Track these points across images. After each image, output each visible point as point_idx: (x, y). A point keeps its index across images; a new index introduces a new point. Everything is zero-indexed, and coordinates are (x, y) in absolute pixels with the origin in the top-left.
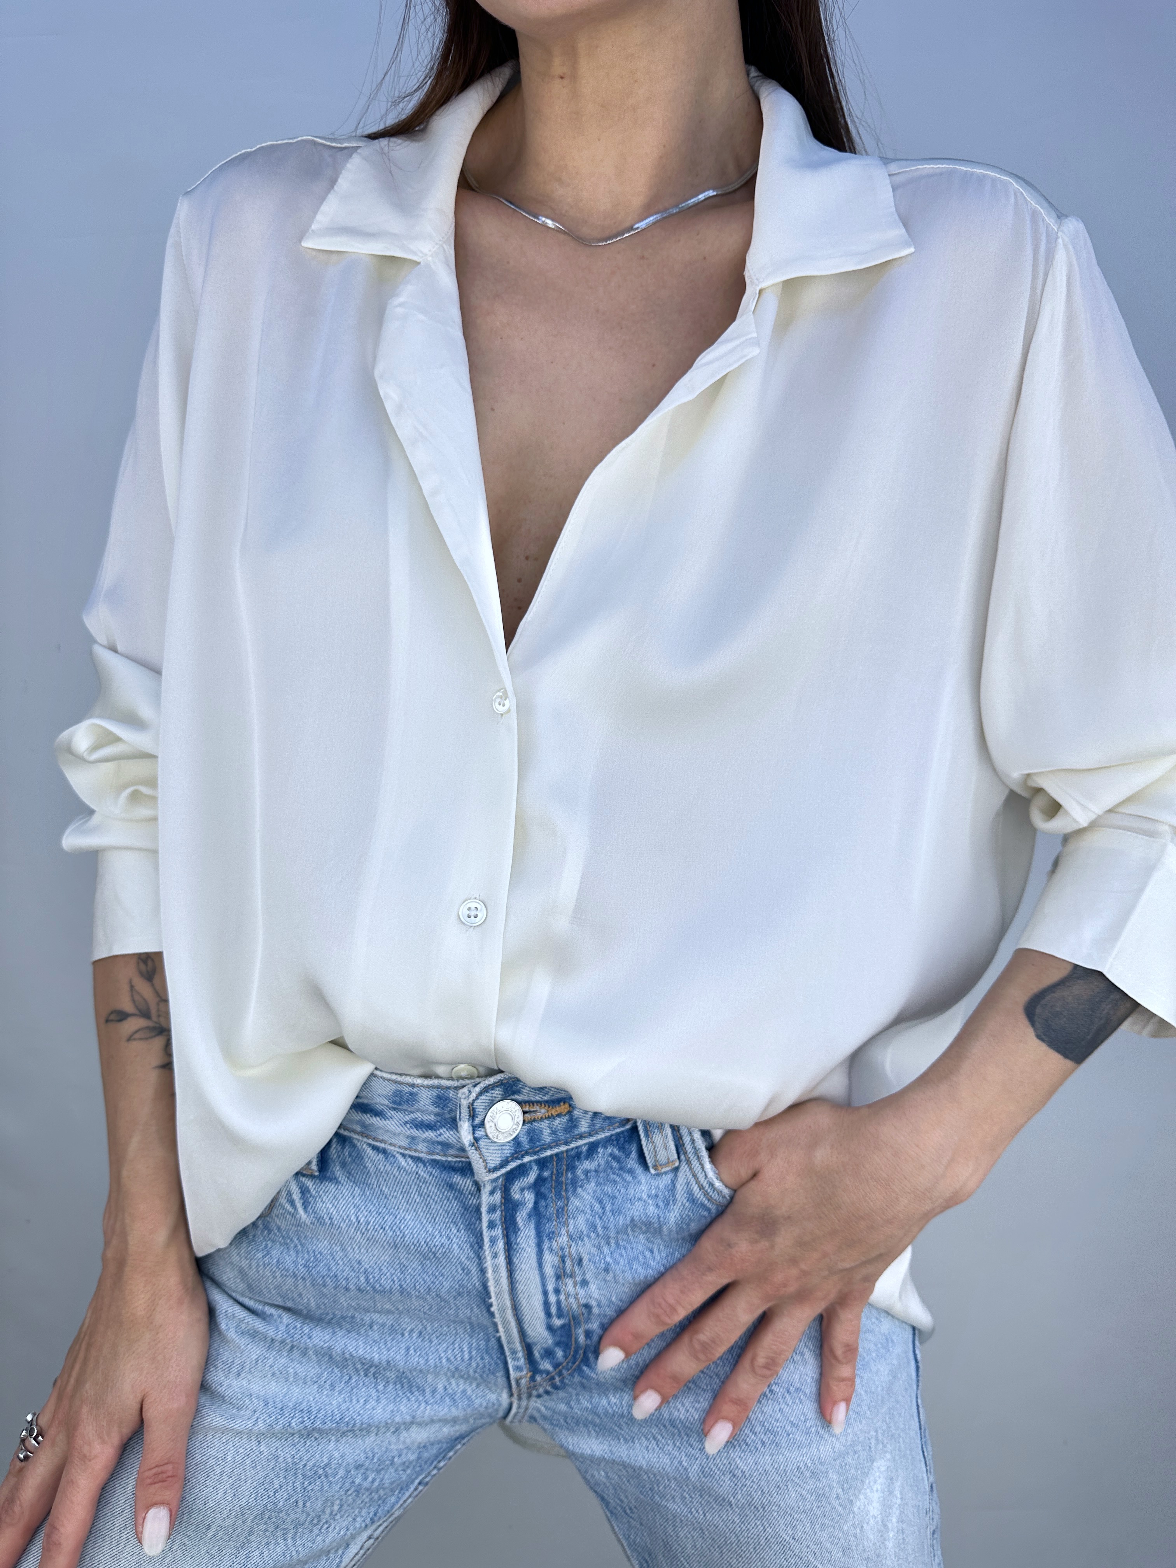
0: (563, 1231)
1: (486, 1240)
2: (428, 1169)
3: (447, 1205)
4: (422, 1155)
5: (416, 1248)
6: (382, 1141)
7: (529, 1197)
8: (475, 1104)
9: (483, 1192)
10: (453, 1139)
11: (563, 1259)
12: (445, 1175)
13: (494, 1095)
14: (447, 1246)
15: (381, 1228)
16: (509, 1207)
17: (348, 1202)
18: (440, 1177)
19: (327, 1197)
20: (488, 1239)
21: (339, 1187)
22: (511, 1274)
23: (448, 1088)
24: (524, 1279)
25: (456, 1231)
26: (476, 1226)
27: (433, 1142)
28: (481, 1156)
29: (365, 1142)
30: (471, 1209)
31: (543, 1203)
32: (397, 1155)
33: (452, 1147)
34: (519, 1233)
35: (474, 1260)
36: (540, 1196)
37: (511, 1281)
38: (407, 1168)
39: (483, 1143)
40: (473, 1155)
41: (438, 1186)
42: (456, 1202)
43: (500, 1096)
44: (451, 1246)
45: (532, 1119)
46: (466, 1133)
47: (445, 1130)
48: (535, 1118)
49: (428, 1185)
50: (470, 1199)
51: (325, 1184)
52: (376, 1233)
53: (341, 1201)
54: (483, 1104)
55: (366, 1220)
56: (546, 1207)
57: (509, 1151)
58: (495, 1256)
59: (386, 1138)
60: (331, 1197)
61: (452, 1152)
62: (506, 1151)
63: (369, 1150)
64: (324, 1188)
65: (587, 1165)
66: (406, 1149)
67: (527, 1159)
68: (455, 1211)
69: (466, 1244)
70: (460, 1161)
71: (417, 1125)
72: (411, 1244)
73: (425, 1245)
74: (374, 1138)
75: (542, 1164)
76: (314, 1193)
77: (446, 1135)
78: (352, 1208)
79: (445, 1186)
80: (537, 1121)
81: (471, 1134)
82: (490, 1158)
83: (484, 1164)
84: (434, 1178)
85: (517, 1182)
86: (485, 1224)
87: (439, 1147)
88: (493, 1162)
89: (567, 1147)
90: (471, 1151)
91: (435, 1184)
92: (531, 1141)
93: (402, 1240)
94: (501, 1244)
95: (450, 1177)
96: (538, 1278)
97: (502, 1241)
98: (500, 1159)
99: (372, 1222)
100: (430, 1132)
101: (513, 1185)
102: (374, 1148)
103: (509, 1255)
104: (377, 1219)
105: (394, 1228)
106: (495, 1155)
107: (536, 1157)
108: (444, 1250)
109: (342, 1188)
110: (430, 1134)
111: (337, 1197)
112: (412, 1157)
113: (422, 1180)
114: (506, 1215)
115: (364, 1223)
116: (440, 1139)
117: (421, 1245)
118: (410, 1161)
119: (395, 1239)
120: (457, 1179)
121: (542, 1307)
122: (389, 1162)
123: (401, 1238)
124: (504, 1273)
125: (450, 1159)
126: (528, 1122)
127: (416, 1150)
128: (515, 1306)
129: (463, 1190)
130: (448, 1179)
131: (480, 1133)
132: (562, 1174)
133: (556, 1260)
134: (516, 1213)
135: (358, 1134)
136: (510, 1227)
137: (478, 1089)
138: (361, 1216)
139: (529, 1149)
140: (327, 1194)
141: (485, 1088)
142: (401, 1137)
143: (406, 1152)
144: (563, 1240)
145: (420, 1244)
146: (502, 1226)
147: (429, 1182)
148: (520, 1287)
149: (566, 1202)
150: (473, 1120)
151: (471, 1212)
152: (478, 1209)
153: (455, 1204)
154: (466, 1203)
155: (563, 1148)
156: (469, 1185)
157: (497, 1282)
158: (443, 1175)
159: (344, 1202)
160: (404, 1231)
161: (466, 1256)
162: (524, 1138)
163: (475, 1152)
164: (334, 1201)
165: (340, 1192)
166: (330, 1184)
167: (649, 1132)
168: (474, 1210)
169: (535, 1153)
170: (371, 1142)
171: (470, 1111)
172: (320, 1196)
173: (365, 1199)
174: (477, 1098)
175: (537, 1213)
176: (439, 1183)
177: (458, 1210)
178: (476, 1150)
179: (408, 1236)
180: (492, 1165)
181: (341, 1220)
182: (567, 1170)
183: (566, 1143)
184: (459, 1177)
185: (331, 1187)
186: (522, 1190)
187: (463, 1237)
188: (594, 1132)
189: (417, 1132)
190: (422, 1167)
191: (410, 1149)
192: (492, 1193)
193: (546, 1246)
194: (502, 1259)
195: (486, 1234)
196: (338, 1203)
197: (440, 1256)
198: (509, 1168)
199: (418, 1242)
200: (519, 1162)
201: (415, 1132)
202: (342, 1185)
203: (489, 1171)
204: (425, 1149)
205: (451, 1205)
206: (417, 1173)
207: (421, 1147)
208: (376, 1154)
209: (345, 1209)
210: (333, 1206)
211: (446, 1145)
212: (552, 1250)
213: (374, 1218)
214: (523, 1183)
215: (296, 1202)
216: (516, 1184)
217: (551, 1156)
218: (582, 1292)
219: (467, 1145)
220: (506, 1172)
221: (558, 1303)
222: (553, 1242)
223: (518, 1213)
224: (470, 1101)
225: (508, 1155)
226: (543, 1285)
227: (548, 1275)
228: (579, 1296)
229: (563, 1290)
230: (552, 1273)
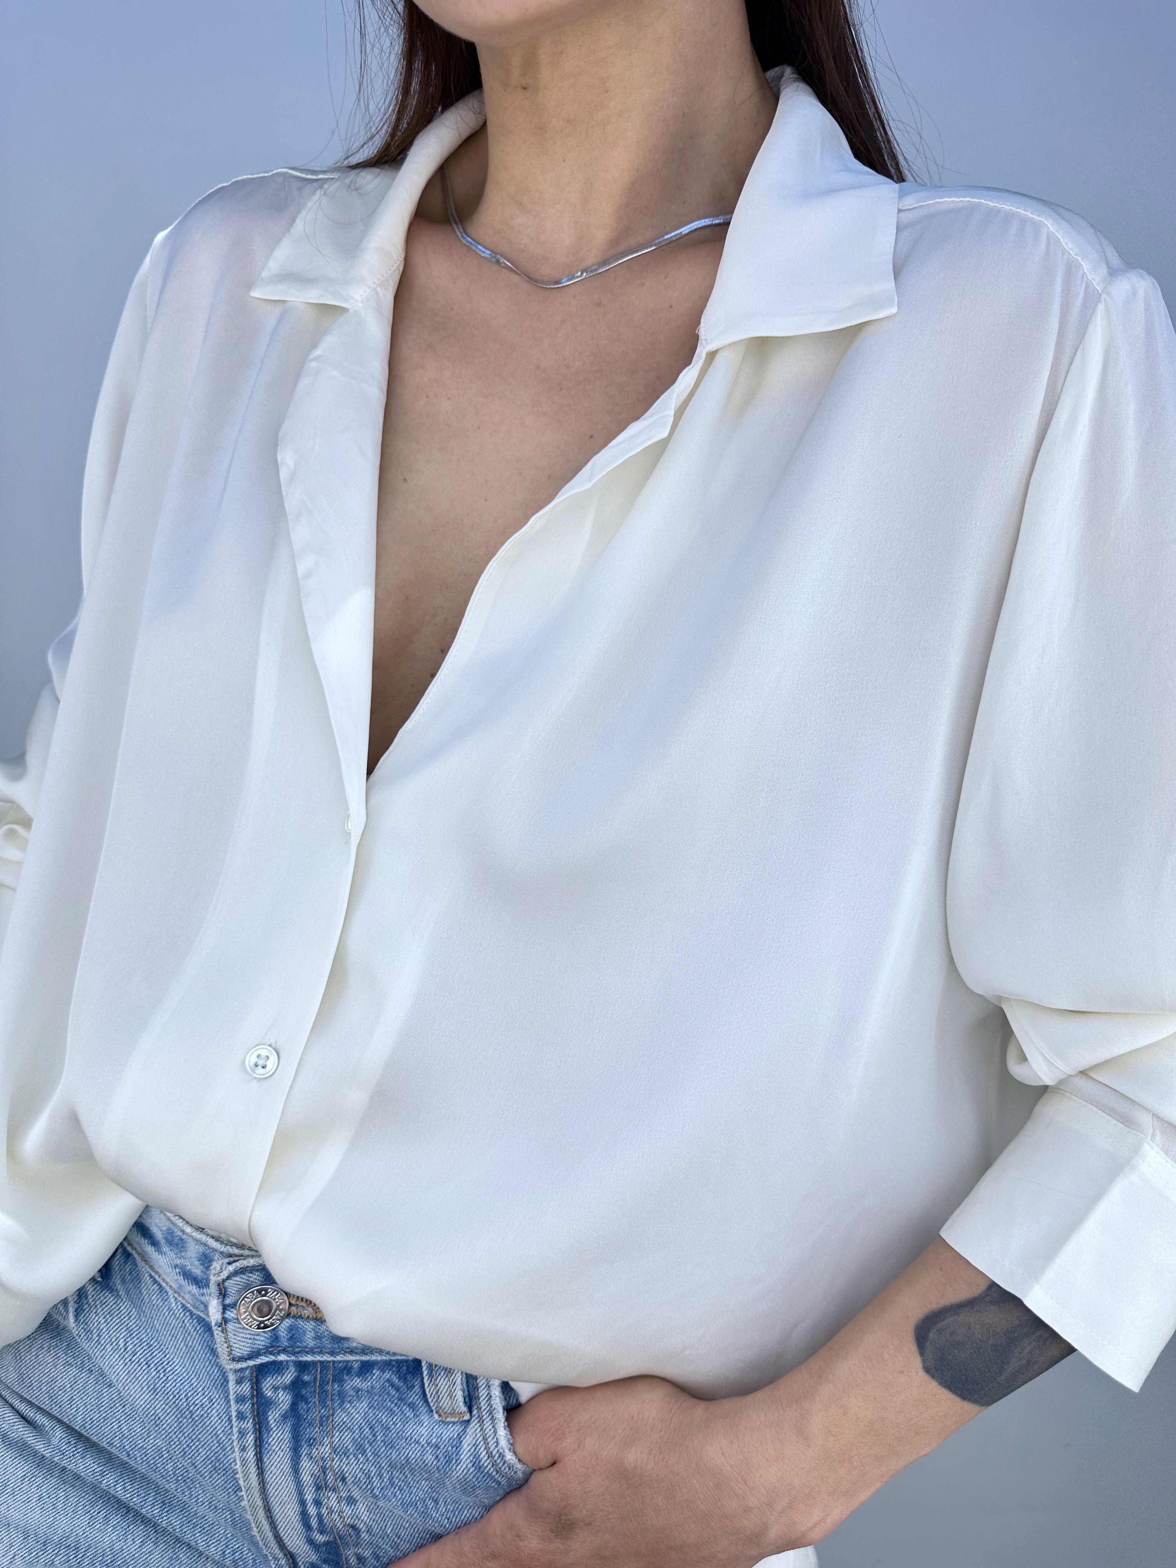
0: (327, 1441)
1: (235, 1430)
5: (174, 1399)
6: (157, 1273)
7: (285, 1397)
8: (226, 1284)
11: (324, 1470)
13: (251, 1279)
15: (146, 1364)
16: (259, 1401)
17: (122, 1322)
19: (103, 1310)
20: (237, 1430)
21: (118, 1302)
22: (262, 1473)
23: (215, 1250)
27: (197, 1300)
28: (227, 1340)
29: (143, 1266)
31: (302, 1406)
34: (272, 1431)
36: (298, 1399)
37: (262, 1480)
38: (175, 1313)
39: (231, 1327)
40: (218, 1336)
41: (200, 1345)
42: (214, 1370)
43: (259, 1282)
45: (299, 1314)
46: (214, 1311)
48: (301, 1315)
49: (192, 1338)
51: (105, 1293)
52: (140, 1368)
53: (115, 1319)
54: (235, 1286)
55: (133, 1349)
56: (308, 1411)
57: (263, 1343)
58: (244, 1449)
60: (107, 1311)
63: (147, 1277)
64: (102, 1298)
65: (357, 1382)
66: (176, 1293)
67: (282, 1357)
71: (184, 1274)
72: (170, 1393)
73: (184, 1400)
74: (152, 1268)
75: (303, 1367)
76: (91, 1300)
78: (123, 1330)
79: (206, 1349)
80: (303, 1318)
81: (220, 1313)
82: (236, 1345)
83: (228, 1350)
84: (197, 1336)
85: (269, 1378)
87: (202, 1306)
88: (240, 1351)
89: (331, 1358)
90: (217, 1332)
91: (198, 1342)
92: (291, 1338)
93: (163, 1385)
94: (251, 1438)
96: (293, 1484)
98: (249, 1349)
99: (139, 1353)
101: (265, 1380)
102: (151, 1276)
103: (259, 1452)
104: (146, 1352)
105: (159, 1369)
106: (243, 1344)
107: (293, 1358)
109: (121, 1304)
110: (196, 1290)
111: (112, 1313)
112: (181, 1302)
113: (188, 1331)
114: (256, 1410)
115: (130, 1353)
116: (203, 1299)
117: (181, 1398)
118: (178, 1307)
119: (156, 1381)
122: (163, 1301)
123: (162, 1383)
126: (294, 1317)
127: (183, 1299)
131: (230, 1314)
132: (328, 1383)
133: (316, 1470)
134: (269, 1411)
136: (261, 1424)
137: (231, 1268)
138: (130, 1343)
139: (289, 1347)
140: (104, 1306)
141: (241, 1268)
142: (173, 1279)
143: (177, 1296)
144: (325, 1450)
145: (179, 1396)
146: (252, 1421)
147: (194, 1336)
149: (331, 1412)
150: (224, 1299)
155: (327, 1358)
157: (246, 1476)
159: (117, 1321)
160: (168, 1375)
162: (284, 1333)
163: (220, 1333)
164: (108, 1316)
165: (117, 1308)
166: (110, 1295)
167: (434, 1373)
169: (294, 1354)
171: (220, 1289)
172: (96, 1307)
173: (140, 1324)
174: (228, 1278)
175: (294, 1414)
178: (223, 1332)
179: (170, 1383)
180: (237, 1353)
181: (108, 1341)
182: (334, 1380)
183: (332, 1353)
185: (110, 1299)
186: (276, 1389)
188: (369, 1351)
190: (187, 1319)
191: (180, 1295)
192: (239, 1381)
193: (304, 1451)
195: (235, 1423)
196: (111, 1320)
197: (196, 1419)
198: (258, 1361)
199: (178, 1393)
200: (272, 1358)
201: (183, 1280)
202: (122, 1300)
203: (234, 1360)
204: (191, 1302)
206: (183, 1322)
207: (188, 1298)
208: (152, 1283)
209: (117, 1329)
210: (105, 1322)
212: (310, 1457)
213: (142, 1350)
214: (276, 1382)
215: (70, 1305)
216: (268, 1380)
217: (314, 1363)
218: (348, 1511)
219: (213, 1324)
220: (255, 1365)
221: (320, 1516)
222: (312, 1450)
223: (270, 1413)
224: (220, 1279)
225: (260, 1347)
226: (300, 1493)
227: (306, 1483)
228: (345, 1514)
229: (324, 1503)
230: (311, 1482)
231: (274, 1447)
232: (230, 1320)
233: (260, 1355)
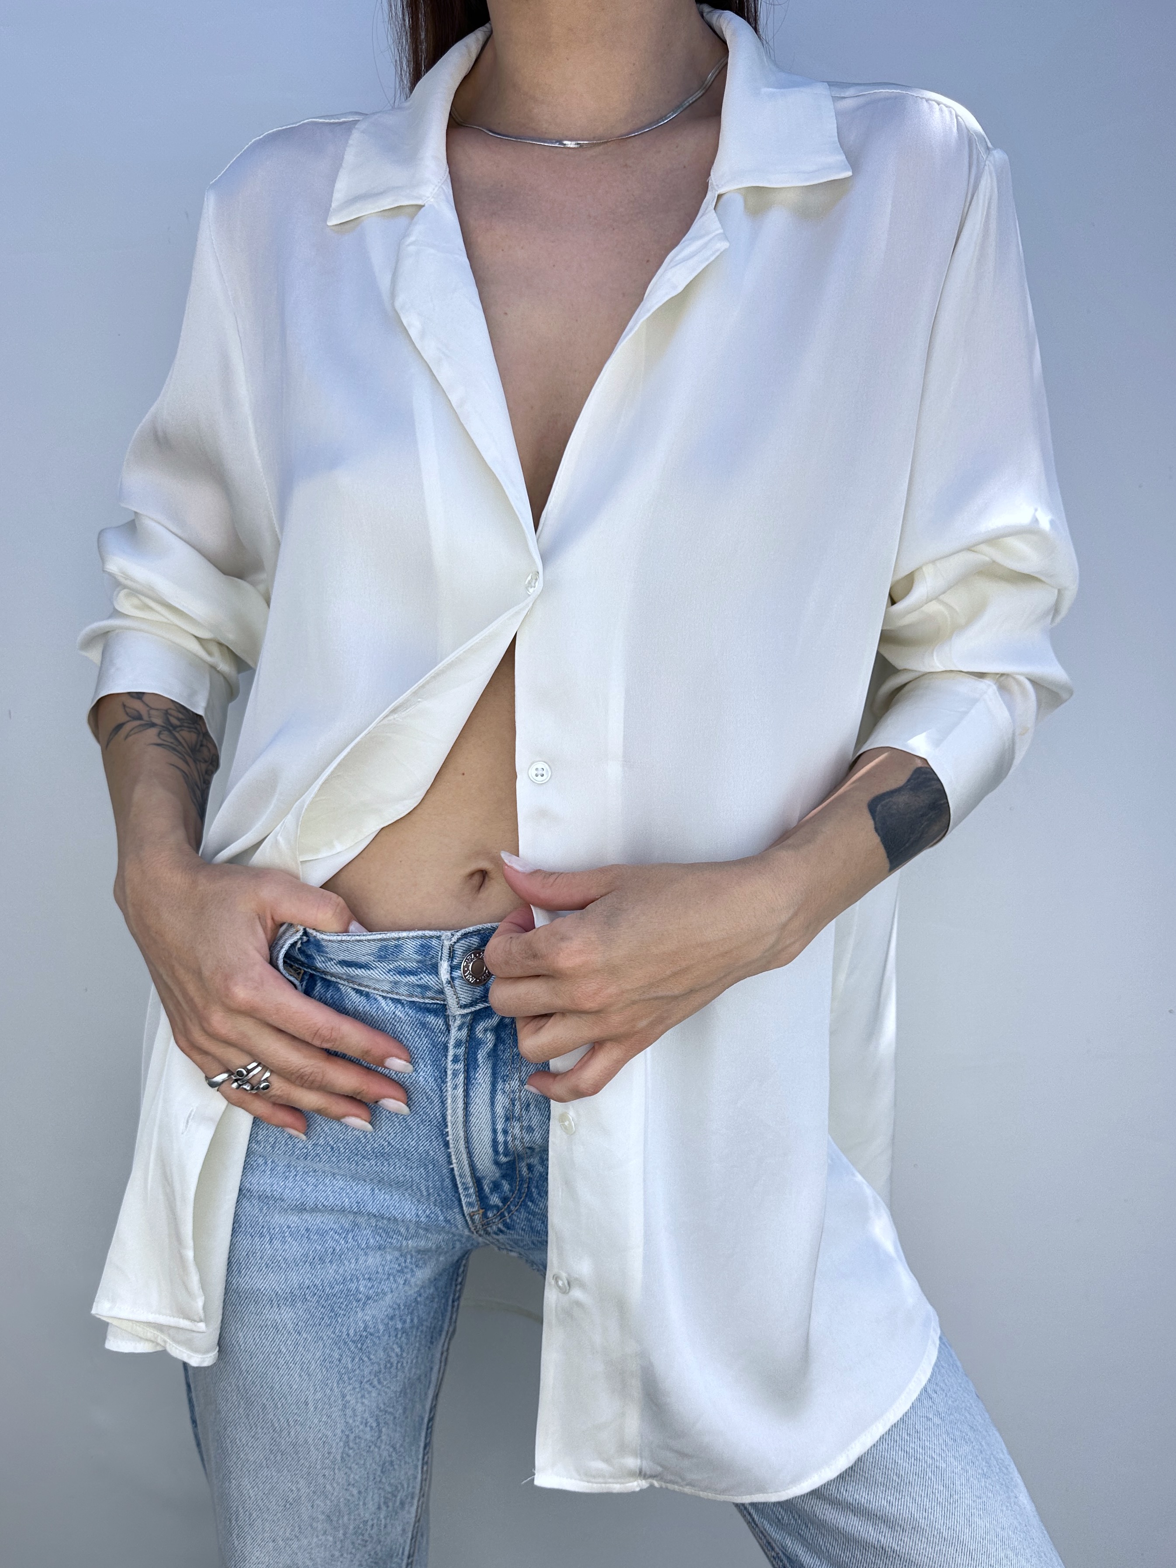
0: (515, 1076)
1: (449, 1072)
2: (406, 1010)
3: (417, 1043)
4: (401, 998)
6: (366, 986)
7: (490, 1037)
8: (456, 946)
9: (452, 1027)
10: (432, 983)
11: (513, 1101)
12: (420, 1015)
13: (472, 943)
14: (414, 1078)
16: (472, 1044)
18: (415, 1017)
20: (451, 1072)
22: (467, 1108)
24: (477, 1113)
25: (423, 1066)
26: (442, 1062)
27: (414, 986)
28: (456, 992)
29: (350, 987)
30: (438, 1046)
31: (501, 1047)
32: (380, 998)
33: (430, 990)
34: (478, 1069)
35: (436, 1093)
36: (499, 1040)
37: (466, 1114)
38: (385, 1009)
39: (458, 983)
40: (449, 991)
41: (411, 1025)
42: (426, 1039)
43: (476, 945)
44: (417, 1078)
46: (445, 972)
47: (425, 974)
49: (402, 1024)
50: (439, 1037)
54: (462, 948)
56: (504, 1051)
57: (479, 994)
58: (455, 1087)
59: (370, 984)
61: (429, 994)
62: (476, 994)
63: (353, 993)
66: (388, 992)
68: (424, 1048)
69: (430, 1078)
70: (435, 1003)
71: (400, 972)
74: (359, 984)
77: (427, 979)
79: (418, 1025)
81: (449, 973)
82: (462, 995)
83: (457, 999)
84: (409, 1018)
86: (450, 1058)
87: (419, 990)
88: (465, 1000)
91: (409, 1024)
94: (461, 1078)
95: (424, 1017)
96: (489, 1115)
97: (463, 1075)
98: (471, 999)
100: (412, 977)
101: (478, 1025)
102: (358, 991)
103: (467, 1089)
106: (466, 994)
108: (411, 1081)
110: (412, 979)
112: (392, 999)
113: (397, 1020)
114: (468, 1052)
116: (420, 982)
118: (390, 1002)
120: (431, 1019)
121: (490, 1144)
122: (369, 1004)
124: (461, 1105)
125: (427, 1001)
127: (397, 993)
128: (467, 1139)
129: (434, 1029)
130: (422, 1019)
131: (456, 974)
133: (507, 1102)
134: (478, 1051)
135: (345, 980)
136: (470, 1065)
137: (459, 934)
141: (465, 935)
142: (384, 983)
143: (388, 995)
144: (514, 1083)
146: (464, 1062)
147: (403, 1021)
148: (473, 1120)
150: (452, 960)
151: (438, 1049)
152: (446, 1048)
153: (425, 1042)
154: (436, 1041)
156: (440, 1025)
157: (454, 1111)
158: (418, 1015)
161: (430, 1088)
163: (450, 988)
168: (442, 1047)
170: (356, 987)
171: (450, 952)
174: (458, 942)
175: (493, 1054)
176: (413, 1023)
177: (427, 1047)
180: (463, 1002)
184: (432, 1017)
186: (486, 1030)
187: (429, 1072)
189: (399, 977)
190: (400, 1008)
191: (392, 992)
192: (460, 1028)
193: (500, 1086)
194: (460, 1091)
195: (450, 1066)
198: (478, 1008)
201: (398, 978)
203: (461, 1007)
204: (405, 993)
205: (421, 1043)
206: (394, 1013)
207: (403, 990)
208: (359, 997)
211: (425, 988)
212: (504, 1091)
216: (481, 1024)
219: (444, 982)
220: (475, 1011)
221: (506, 1143)
222: (505, 1085)
223: (479, 1052)
224: (452, 942)
225: (478, 997)
226: (494, 1123)
227: (498, 1115)
228: (524, 1140)
229: (510, 1132)
230: (502, 1113)
231: (480, 1081)
232: (456, 978)
233: (478, 1003)
